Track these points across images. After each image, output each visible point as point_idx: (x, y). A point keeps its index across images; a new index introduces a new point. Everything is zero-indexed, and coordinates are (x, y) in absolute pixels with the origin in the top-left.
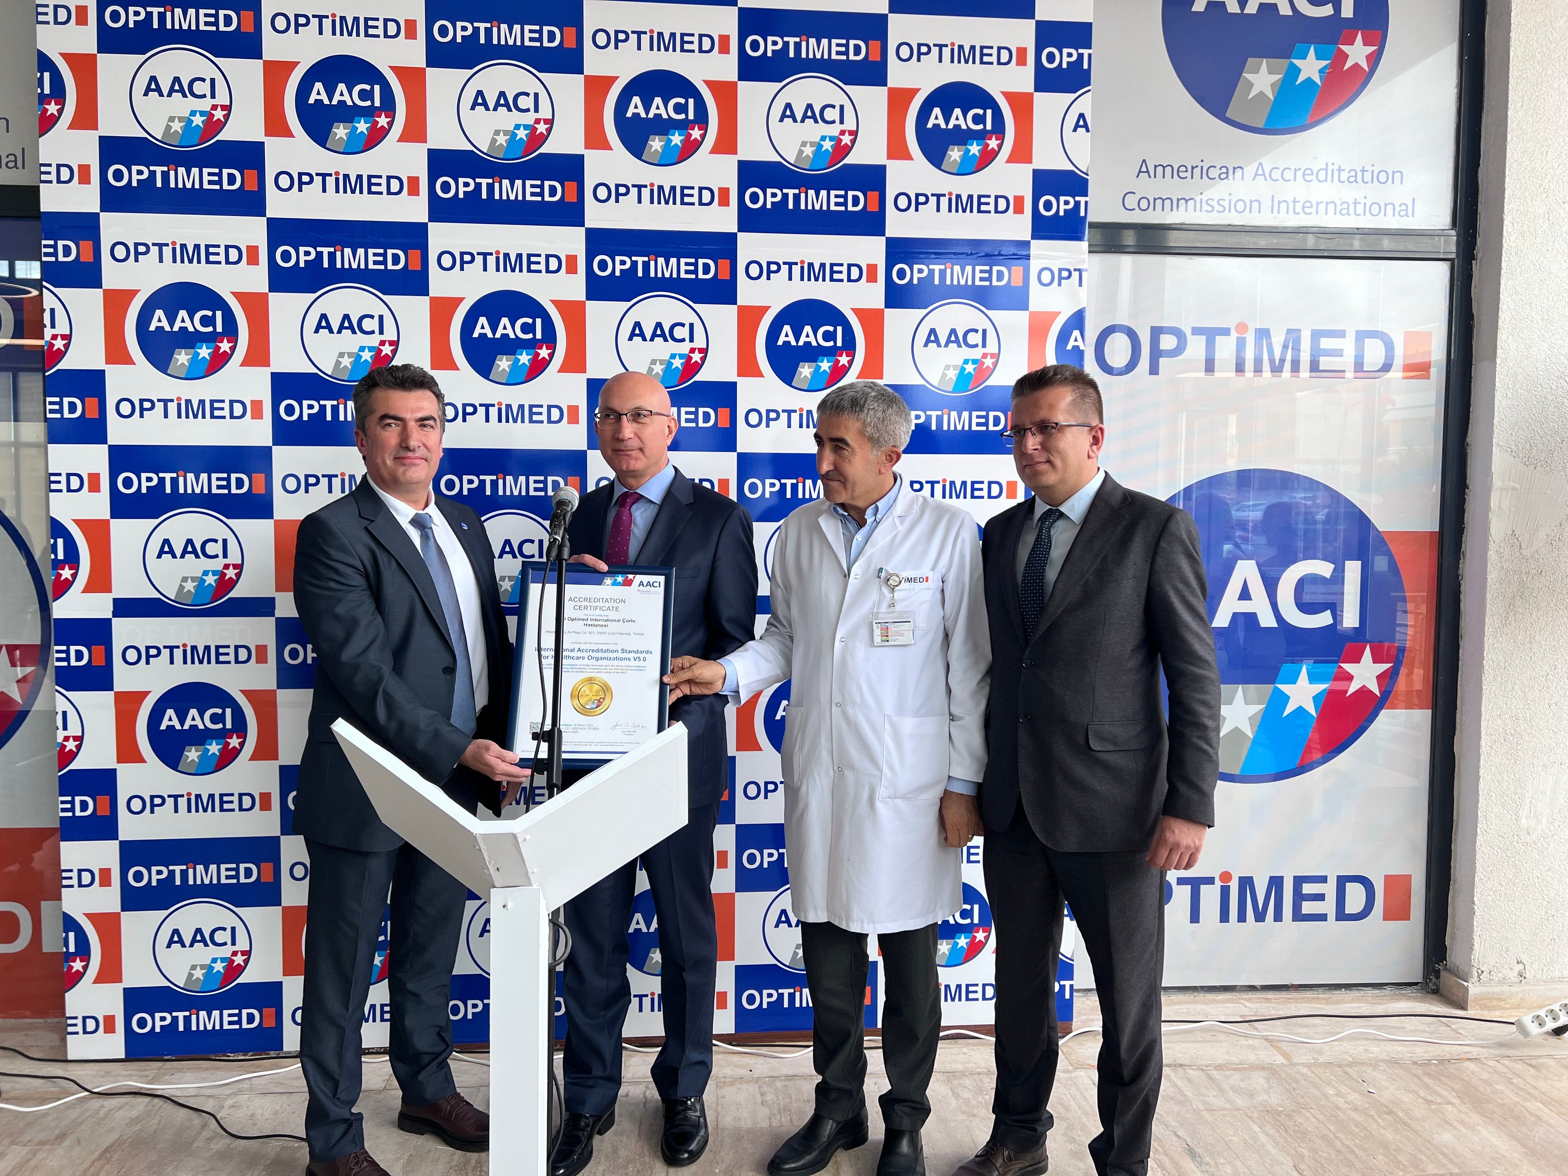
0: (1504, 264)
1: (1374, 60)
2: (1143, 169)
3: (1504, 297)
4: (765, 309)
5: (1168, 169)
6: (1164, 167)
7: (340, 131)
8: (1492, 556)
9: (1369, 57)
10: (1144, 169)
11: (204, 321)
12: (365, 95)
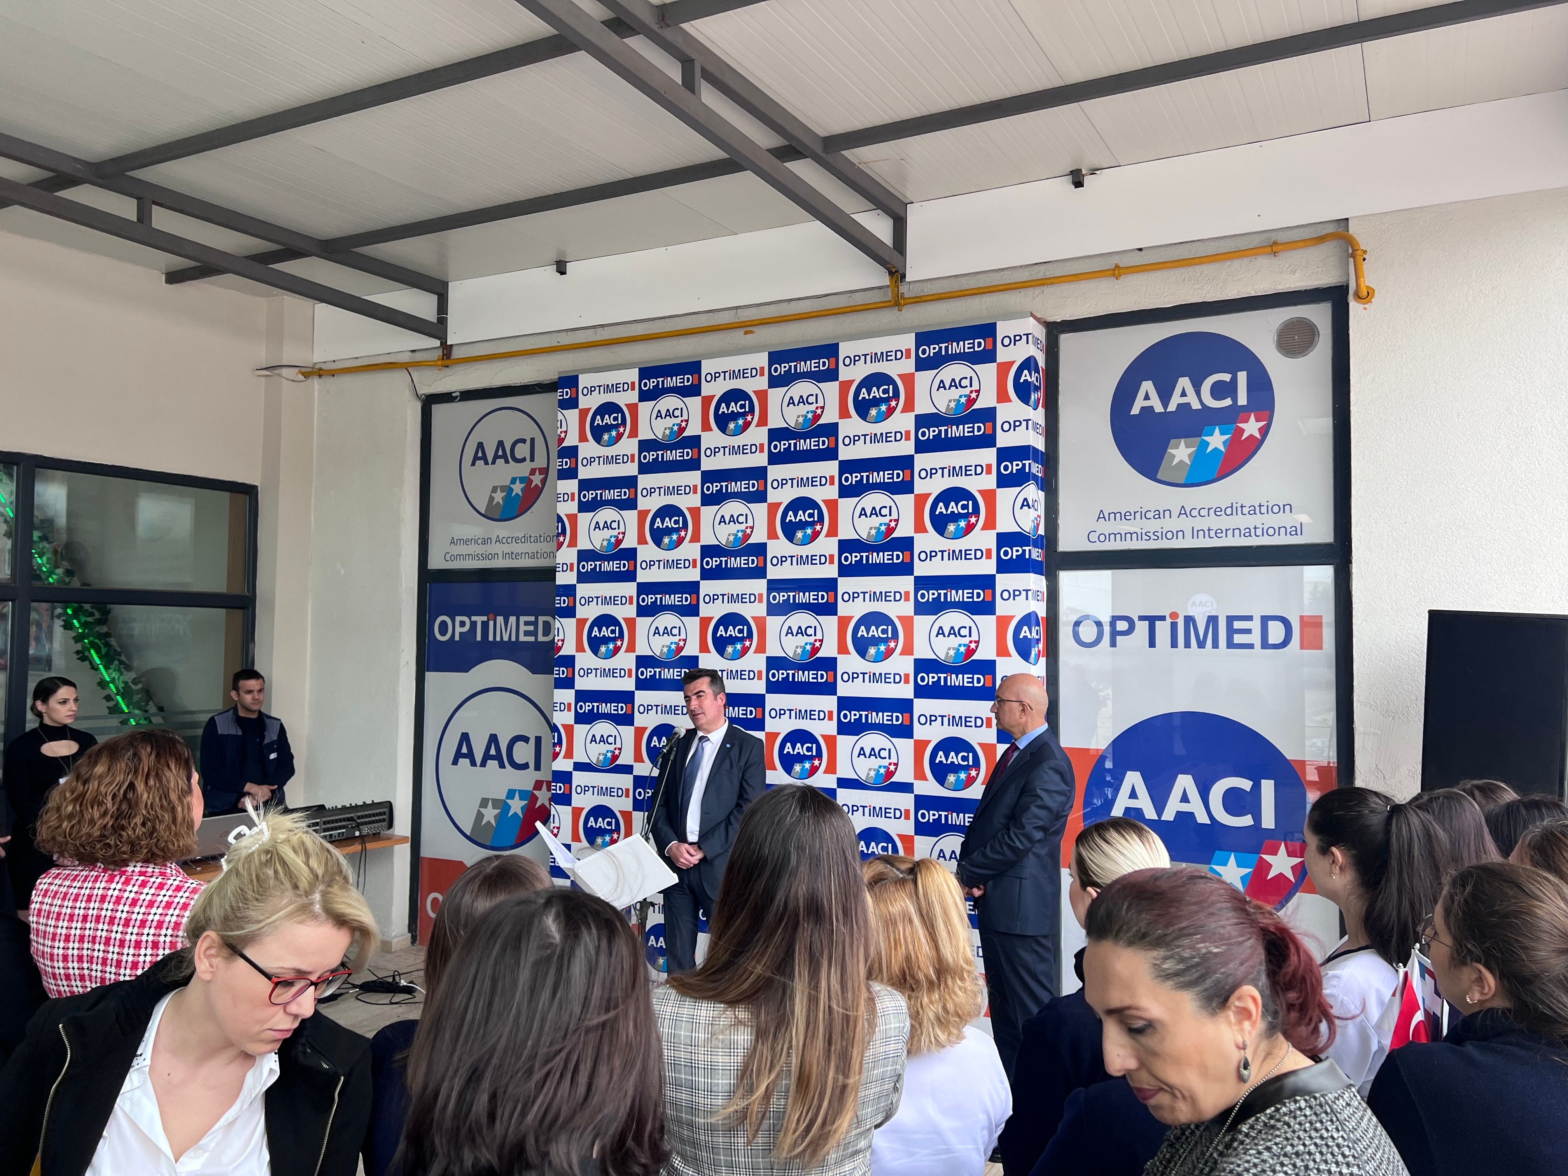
0: (1354, 571)
1: (1265, 431)
3: (1355, 593)
4: (851, 618)
5: (1118, 515)
6: (1115, 514)
7: (666, 540)
9: (1260, 430)
10: (1101, 516)
11: (613, 632)
12: (677, 522)
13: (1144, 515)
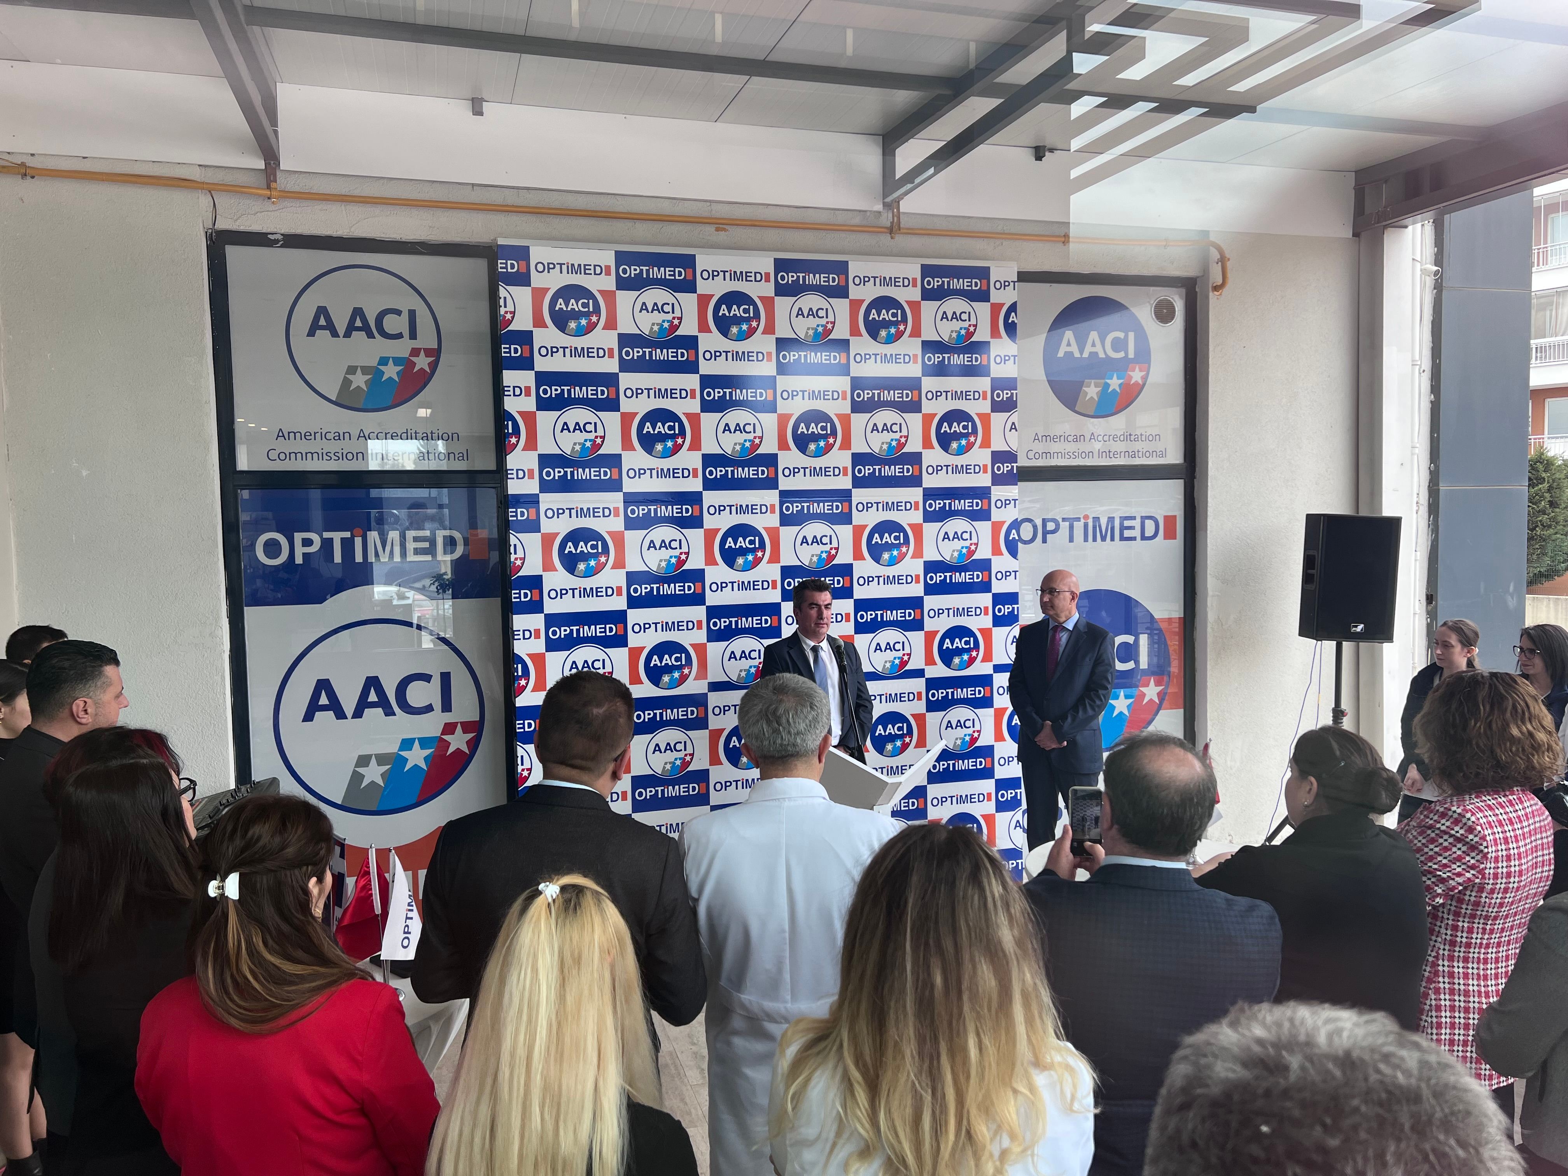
0: (1209, 484)
1: (1145, 380)
3: (1210, 500)
5: (1049, 437)
7: (659, 447)
8: (1209, 630)
9: (1142, 378)
10: (1037, 437)
11: (593, 547)
12: (671, 428)
13: (1066, 439)
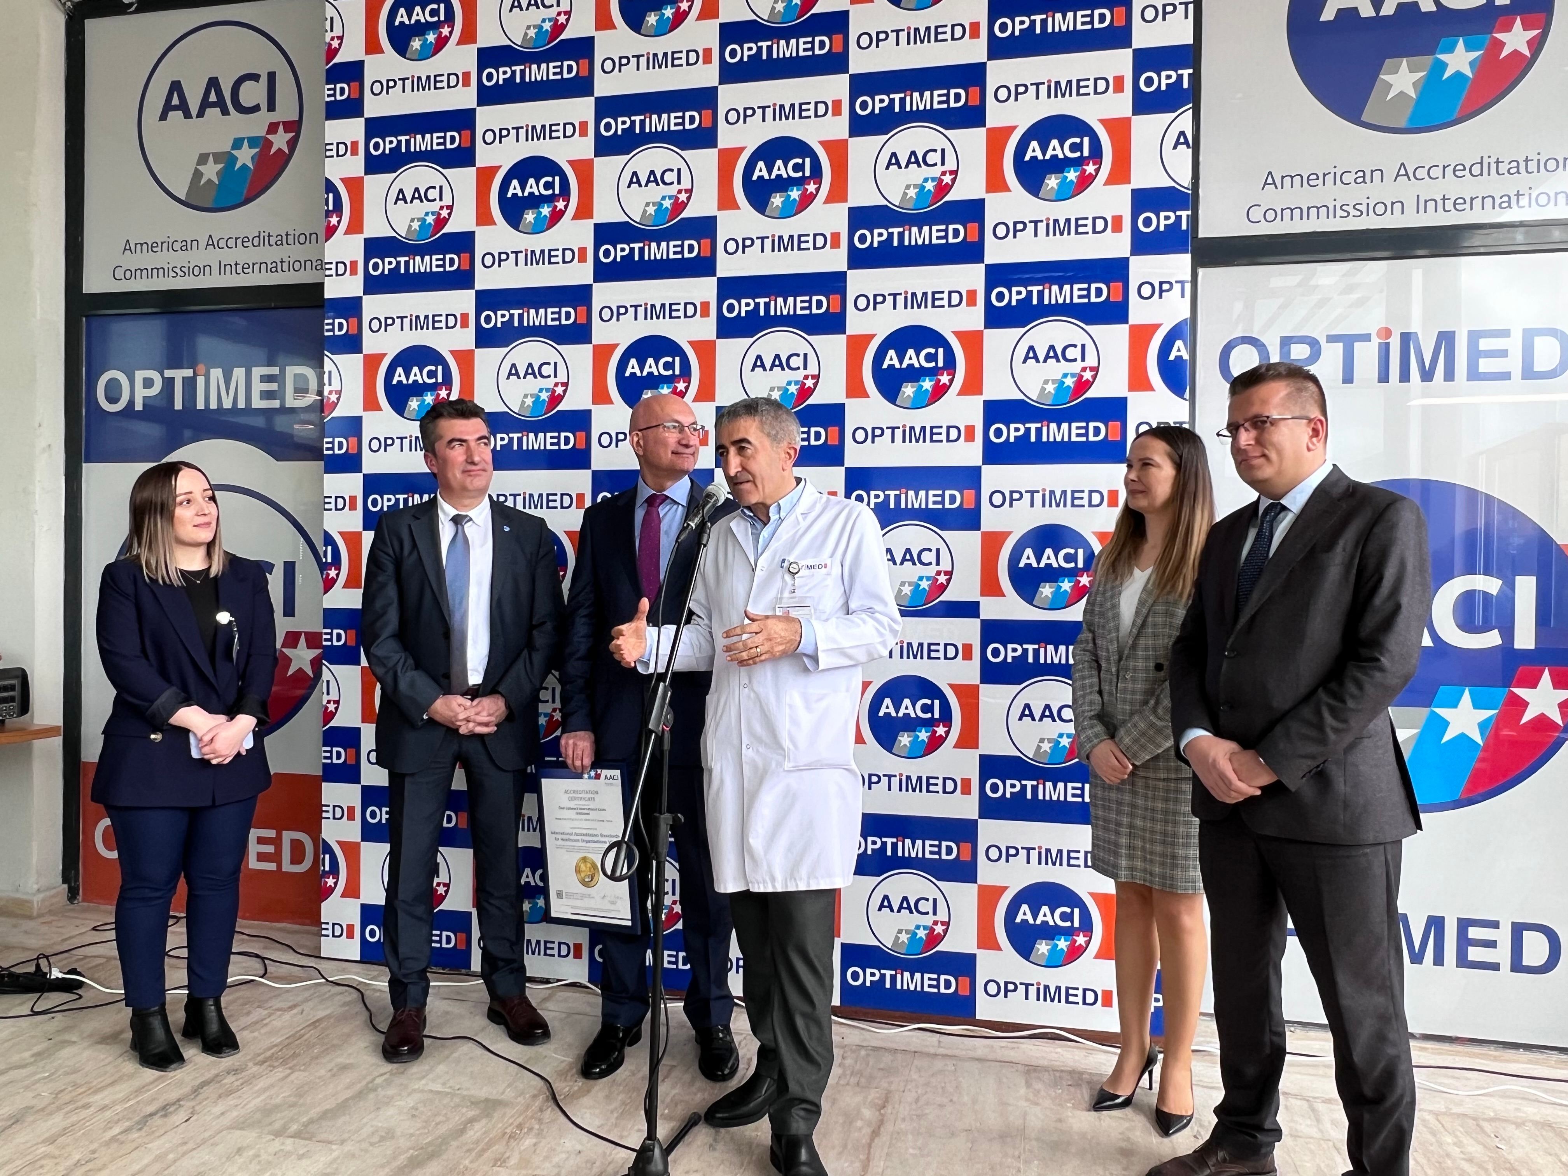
1: (1536, 45)
2: (1269, 180)
4: (871, 337)
5: (1297, 179)
6: (1292, 177)
7: (529, 216)
9: (1530, 42)
11: (431, 374)
12: (549, 186)
